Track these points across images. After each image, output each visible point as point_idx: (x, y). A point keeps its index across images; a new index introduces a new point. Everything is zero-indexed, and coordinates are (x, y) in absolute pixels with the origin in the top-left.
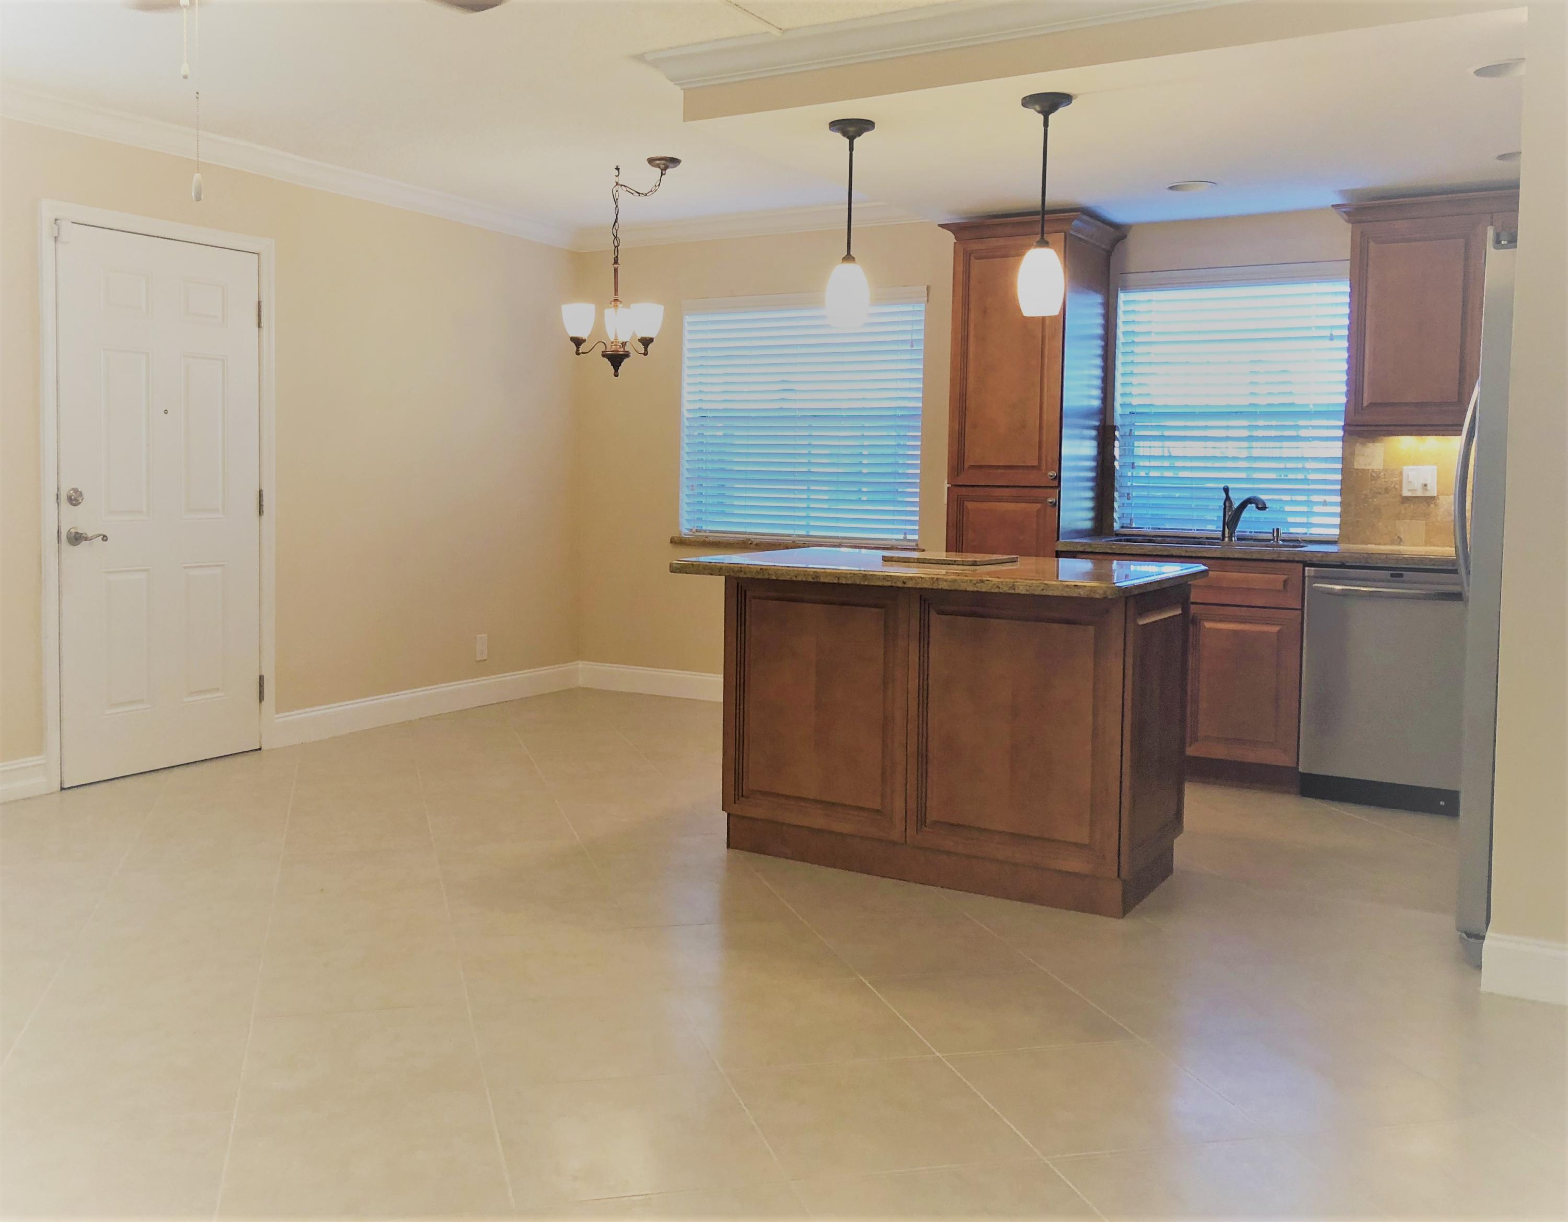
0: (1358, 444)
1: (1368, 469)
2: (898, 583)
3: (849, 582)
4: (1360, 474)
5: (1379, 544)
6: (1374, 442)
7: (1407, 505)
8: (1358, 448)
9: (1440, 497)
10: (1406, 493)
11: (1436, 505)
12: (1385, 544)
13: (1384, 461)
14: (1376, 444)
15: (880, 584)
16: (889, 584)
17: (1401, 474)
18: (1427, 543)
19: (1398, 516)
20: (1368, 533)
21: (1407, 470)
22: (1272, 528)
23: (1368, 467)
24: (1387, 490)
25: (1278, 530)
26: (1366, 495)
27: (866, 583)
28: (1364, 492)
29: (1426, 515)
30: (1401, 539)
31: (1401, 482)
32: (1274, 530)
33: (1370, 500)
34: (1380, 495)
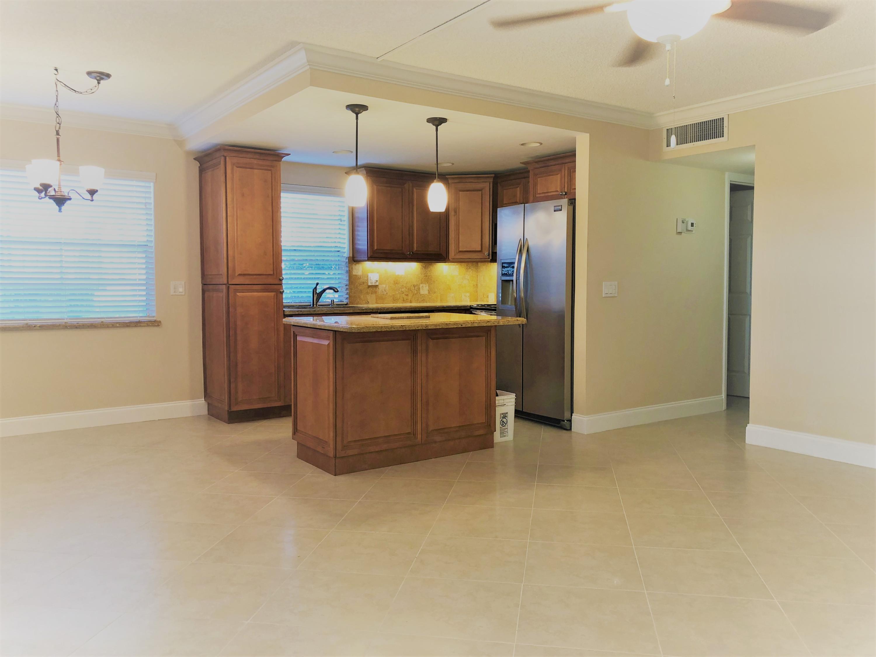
0: (353, 265)
1: (357, 275)
2: (459, 325)
3: (440, 327)
4: (355, 277)
5: (362, 304)
6: (358, 264)
7: (370, 289)
8: (354, 266)
9: (380, 285)
10: (370, 284)
11: (378, 288)
12: (364, 304)
13: (362, 272)
14: (359, 265)
15: (453, 327)
16: (456, 326)
17: (368, 277)
18: (377, 303)
19: (368, 293)
20: (358, 300)
21: (370, 275)
22: (331, 300)
23: (357, 274)
24: (363, 283)
25: (333, 300)
26: (357, 285)
27: (447, 327)
28: (356, 284)
29: (376, 292)
30: (368, 302)
31: (368, 279)
32: (332, 300)
33: (358, 287)
34: (361, 285)
